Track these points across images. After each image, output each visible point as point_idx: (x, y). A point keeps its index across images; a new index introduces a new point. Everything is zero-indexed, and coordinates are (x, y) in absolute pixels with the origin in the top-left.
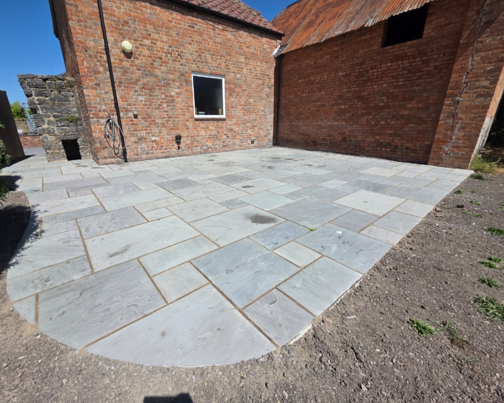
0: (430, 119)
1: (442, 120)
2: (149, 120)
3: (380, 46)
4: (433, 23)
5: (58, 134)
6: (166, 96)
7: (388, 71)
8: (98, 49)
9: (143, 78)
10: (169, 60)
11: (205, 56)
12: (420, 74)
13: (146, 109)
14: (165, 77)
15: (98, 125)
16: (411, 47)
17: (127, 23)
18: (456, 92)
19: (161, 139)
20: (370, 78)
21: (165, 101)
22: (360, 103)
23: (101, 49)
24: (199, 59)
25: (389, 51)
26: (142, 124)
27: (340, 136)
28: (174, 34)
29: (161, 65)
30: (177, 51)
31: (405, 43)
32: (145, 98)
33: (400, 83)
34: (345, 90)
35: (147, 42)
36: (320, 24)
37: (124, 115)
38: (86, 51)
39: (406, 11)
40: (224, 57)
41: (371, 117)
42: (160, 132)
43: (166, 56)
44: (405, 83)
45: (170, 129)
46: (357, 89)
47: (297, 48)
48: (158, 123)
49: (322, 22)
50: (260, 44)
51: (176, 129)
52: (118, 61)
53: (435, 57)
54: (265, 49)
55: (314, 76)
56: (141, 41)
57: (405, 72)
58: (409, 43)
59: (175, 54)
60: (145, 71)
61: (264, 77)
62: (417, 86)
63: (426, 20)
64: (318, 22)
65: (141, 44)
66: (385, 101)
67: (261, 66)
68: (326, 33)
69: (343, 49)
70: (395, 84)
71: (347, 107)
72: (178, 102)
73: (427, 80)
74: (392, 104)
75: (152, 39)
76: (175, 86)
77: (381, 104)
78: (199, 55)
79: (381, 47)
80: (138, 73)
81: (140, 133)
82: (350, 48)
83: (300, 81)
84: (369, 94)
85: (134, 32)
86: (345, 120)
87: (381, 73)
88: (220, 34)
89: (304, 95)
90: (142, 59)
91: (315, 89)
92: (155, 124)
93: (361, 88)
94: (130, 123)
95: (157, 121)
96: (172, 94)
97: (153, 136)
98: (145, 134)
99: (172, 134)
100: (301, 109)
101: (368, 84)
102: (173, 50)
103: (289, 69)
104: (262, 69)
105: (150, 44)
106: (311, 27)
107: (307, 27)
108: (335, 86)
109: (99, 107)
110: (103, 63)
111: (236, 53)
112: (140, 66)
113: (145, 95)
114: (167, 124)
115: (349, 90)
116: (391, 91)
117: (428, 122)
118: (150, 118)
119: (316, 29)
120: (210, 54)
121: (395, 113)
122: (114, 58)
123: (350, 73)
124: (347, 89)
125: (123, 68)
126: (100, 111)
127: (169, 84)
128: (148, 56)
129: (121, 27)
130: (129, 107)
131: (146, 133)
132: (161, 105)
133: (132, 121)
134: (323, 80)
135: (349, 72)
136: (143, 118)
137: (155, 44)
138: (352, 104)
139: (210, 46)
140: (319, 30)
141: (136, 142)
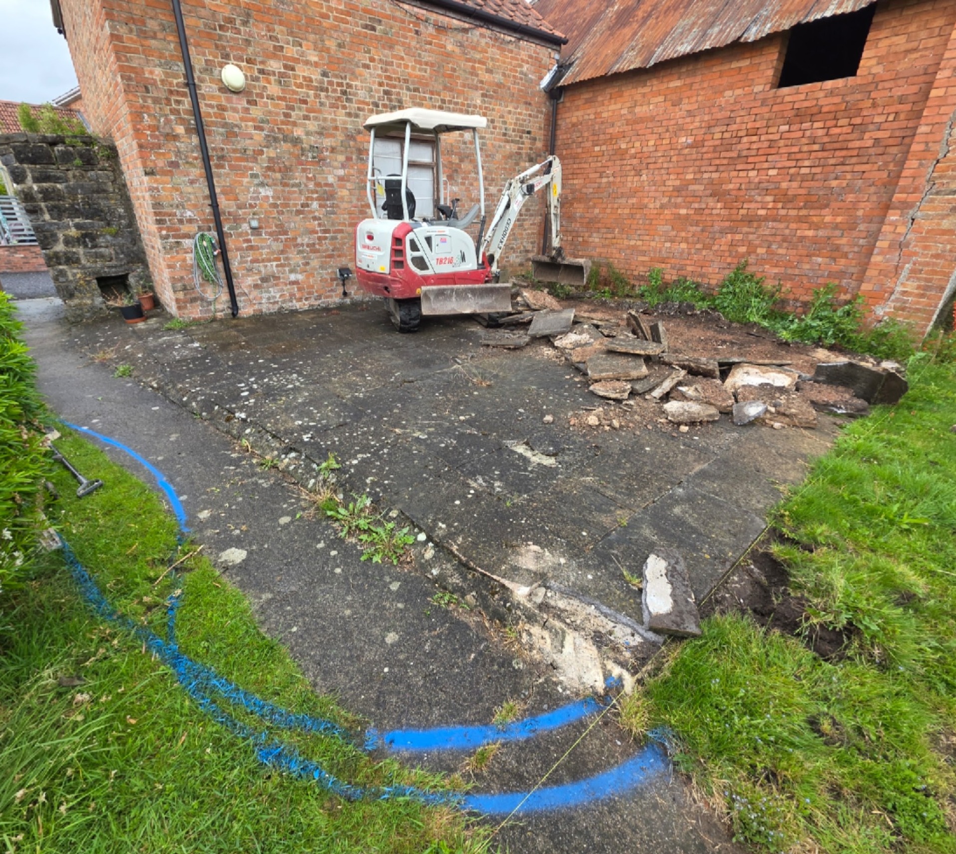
0: (856, 249)
1: (878, 254)
2: (283, 237)
3: (768, 86)
4: (880, 45)
5: (88, 264)
6: (318, 185)
7: (782, 143)
8: (171, 84)
9: (267, 147)
10: (322, 104)
11: (398, 94)
12: (844, 153)
13: (276, 215)
14: (316, 142)
15: (177, 252)
16: (831, 93)
17: (231, 21)
18: (911, 198)
19: (308, 277)
20: (745, 153)
21: (315, 196)
22: (719, 205)
23: (177, 85)
24: (386, 102)
25: (787, 99)
26: (269, 247)
27: (675, 272)
28: (332, 44)
29: (306, 118)
30: (339, 84)
31: (819, 84)
32: (275, 191)
33: (804, 171)
34: (690, 176)
35: (275, 65)
36: (645, 20)
37: (229, 229)
38: (147, 90)
39: (828, 14)
40: (439, 94)
41: (738, 237)
42: (307, 264)
43: (317, 96)
44: (814, 170)
45: (326, 257)
46: (715, 175)
47: (594, 76)
48: (302, 245)
49: (649, 15)
50: (514, 62)
51: (339, 256)
52: (216, 110)
53: (877, 119)
54: (526, 75)
55: (628, 139)
56: (262, 63)
57: (816, 147)
58: (829, 84)
59: (335, 91)
60: (273, 131)
61: (521, 137)
62: (836, 179)
63: (869, 38)
64: (640, 14)
65: (261, 71)
66: (770, 206)
67: (515, 113)
68: (658, 46)
69: (692, 84)
70: (792, 171)
71: (692, 212)
72: (342, 198)
73: (858, 168)
74: (783, 212)
75: (286, 58)
76: (336, 164)
77: (762, 212)
78: (386, 93)
79: (771, 88)
80: (259, 136)
81: (266, 266)
82: (705, 85)
83: (597, 149)
84: (739, 189)
85: (248, 42)
86: (686, 240)
87: (766, 144)
88: (430, 43)
89: (604, 180)
90: (266, 105)
91: (628, 168)
92: (296, 245)
93: (724, 175)
94: (245, 245)
95: (299, 240)
96: (331, 179)
97: (291, 271)
98: (275, 269)
99: (331, 267)
100: (597, 211)
101: (739, 167)
102: (331, 83)
103: (574, 120)
104: (517, 119)
105: (282, 70)
106: (624, 25)
107: (616, 23)
108: (671, 165)
109: (178, 213)
110: (183, 116)
111: (464, 86)
112: (262, 121)
113: (275, 185)
114: (320, 244)
115: (698, 176)
116: (784, 185)
117: (850, 256)
118: (286, 233)
119: (635, 34)
120: (408, 89)
121: (787, 232)
122: (206, 105)
123: (703, 140)
124: (695, 173)
125: (225, 125)
126: (181, 221)
127: (324, 159)
128: (280, 98)
129: (218, 32)
130: (240, 212)
131: (277, 266)
132: (307, 205)
133: (249, 241)
134: (645, 149)
135: (699, 138)
136: (271, 234)
137: (293, 69)
138: (704, 206)
139: (410, 70)
140: (643, 36)
141: (256, 286)
